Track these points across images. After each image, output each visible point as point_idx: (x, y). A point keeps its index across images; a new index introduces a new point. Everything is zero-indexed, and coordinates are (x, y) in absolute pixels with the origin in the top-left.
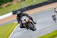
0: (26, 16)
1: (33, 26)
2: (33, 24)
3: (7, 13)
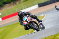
3: (32, 6)
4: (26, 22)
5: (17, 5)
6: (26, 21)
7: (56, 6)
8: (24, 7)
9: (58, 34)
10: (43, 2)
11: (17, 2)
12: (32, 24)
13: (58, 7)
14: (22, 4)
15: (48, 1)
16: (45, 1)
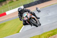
0: (27, 12)
1: (36, 22)
2: (36, 19)
5: (3, 6)
7: (37, 8)
8: (10, 8)
9: (43, 34)
10: (28, 3)
11: (3, 3)
12: (32, 20)
13: (39, 9)
14: (8, 5)
15: (33, 3)
16: (30, 2)
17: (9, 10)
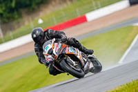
4: (50, 56)
6: (51, 53)
12: (66, 61)
17: (93, 10)
